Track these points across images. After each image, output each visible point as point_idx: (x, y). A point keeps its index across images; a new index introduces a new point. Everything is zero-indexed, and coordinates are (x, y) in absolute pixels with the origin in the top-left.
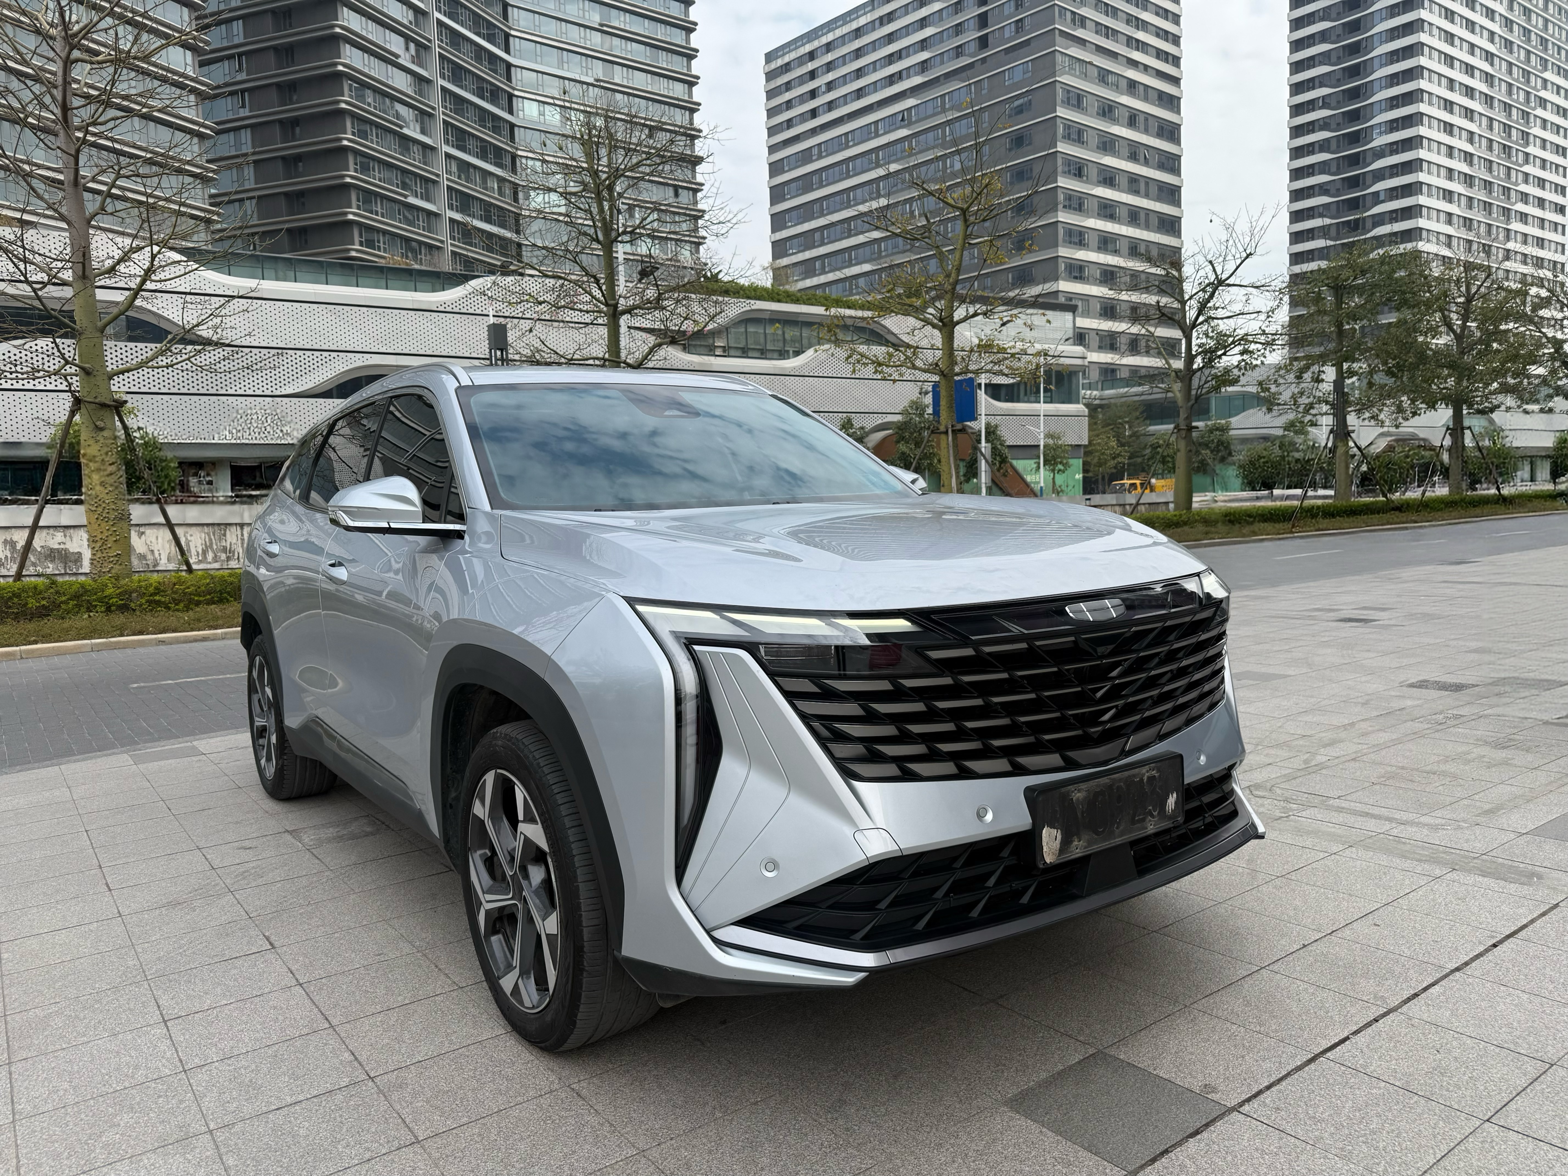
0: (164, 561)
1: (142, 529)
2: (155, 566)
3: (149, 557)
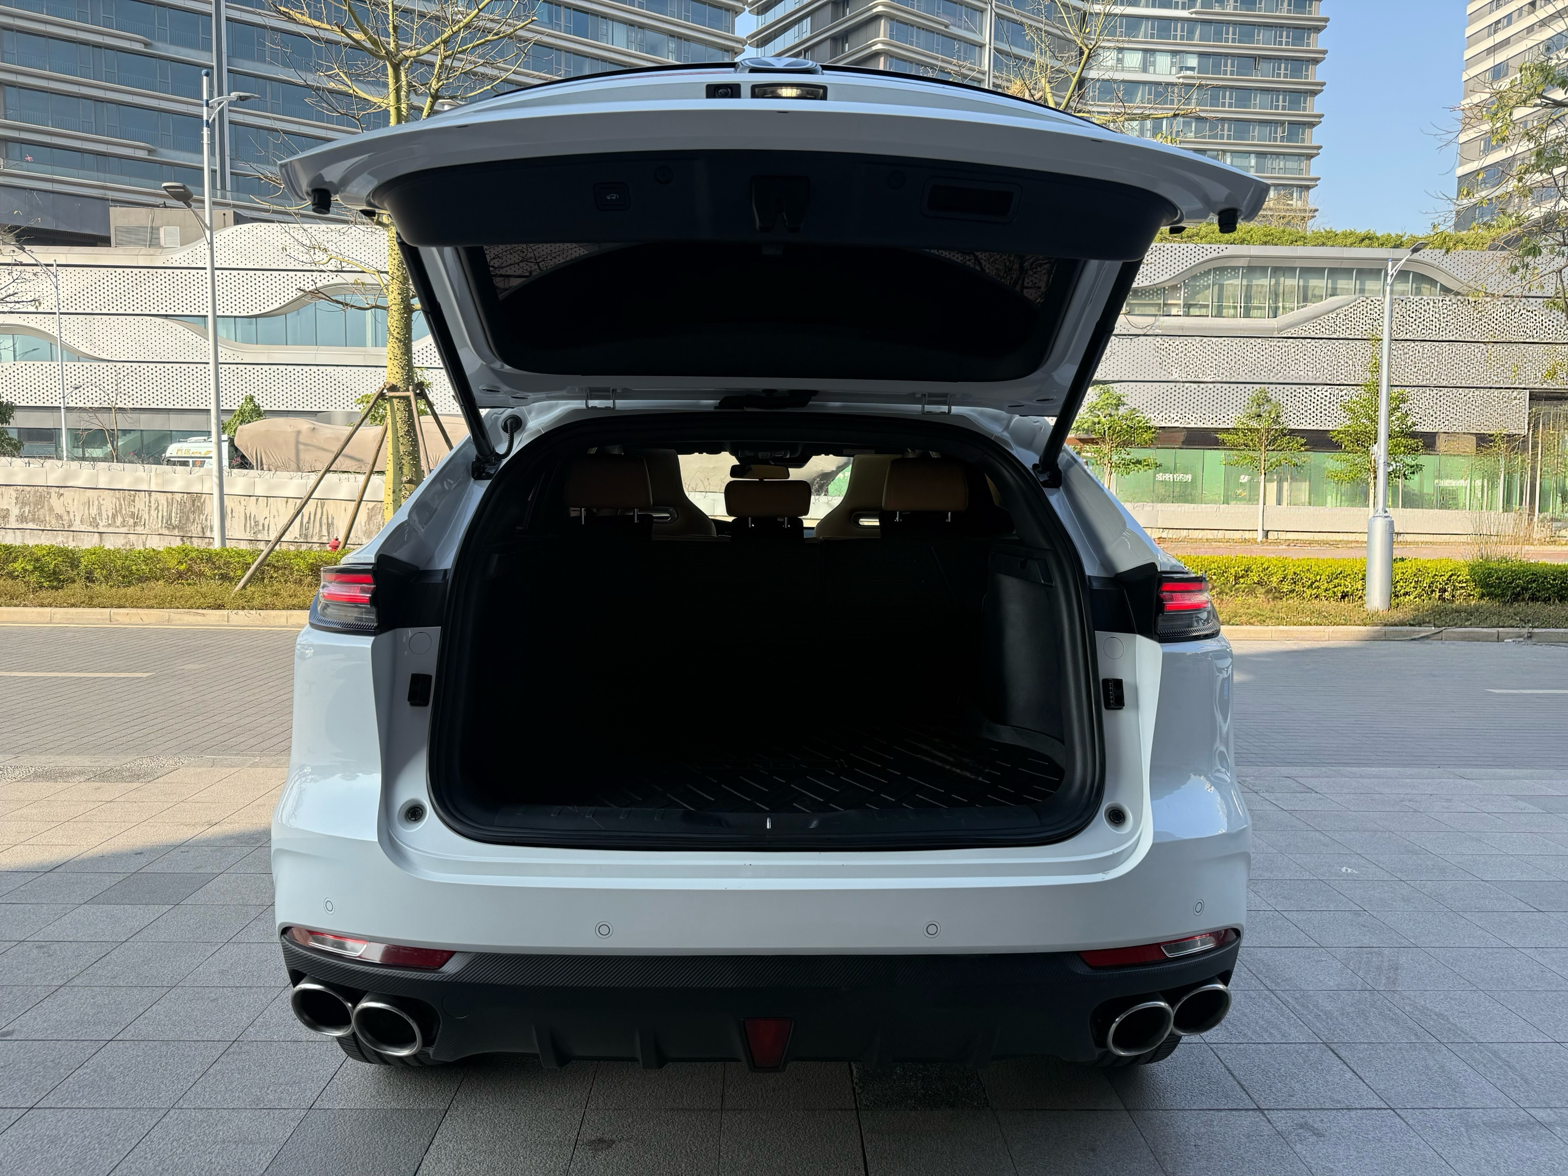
0: (78, 522)
1: (62, 491)
2: (69, 526)
3: (65, 517)
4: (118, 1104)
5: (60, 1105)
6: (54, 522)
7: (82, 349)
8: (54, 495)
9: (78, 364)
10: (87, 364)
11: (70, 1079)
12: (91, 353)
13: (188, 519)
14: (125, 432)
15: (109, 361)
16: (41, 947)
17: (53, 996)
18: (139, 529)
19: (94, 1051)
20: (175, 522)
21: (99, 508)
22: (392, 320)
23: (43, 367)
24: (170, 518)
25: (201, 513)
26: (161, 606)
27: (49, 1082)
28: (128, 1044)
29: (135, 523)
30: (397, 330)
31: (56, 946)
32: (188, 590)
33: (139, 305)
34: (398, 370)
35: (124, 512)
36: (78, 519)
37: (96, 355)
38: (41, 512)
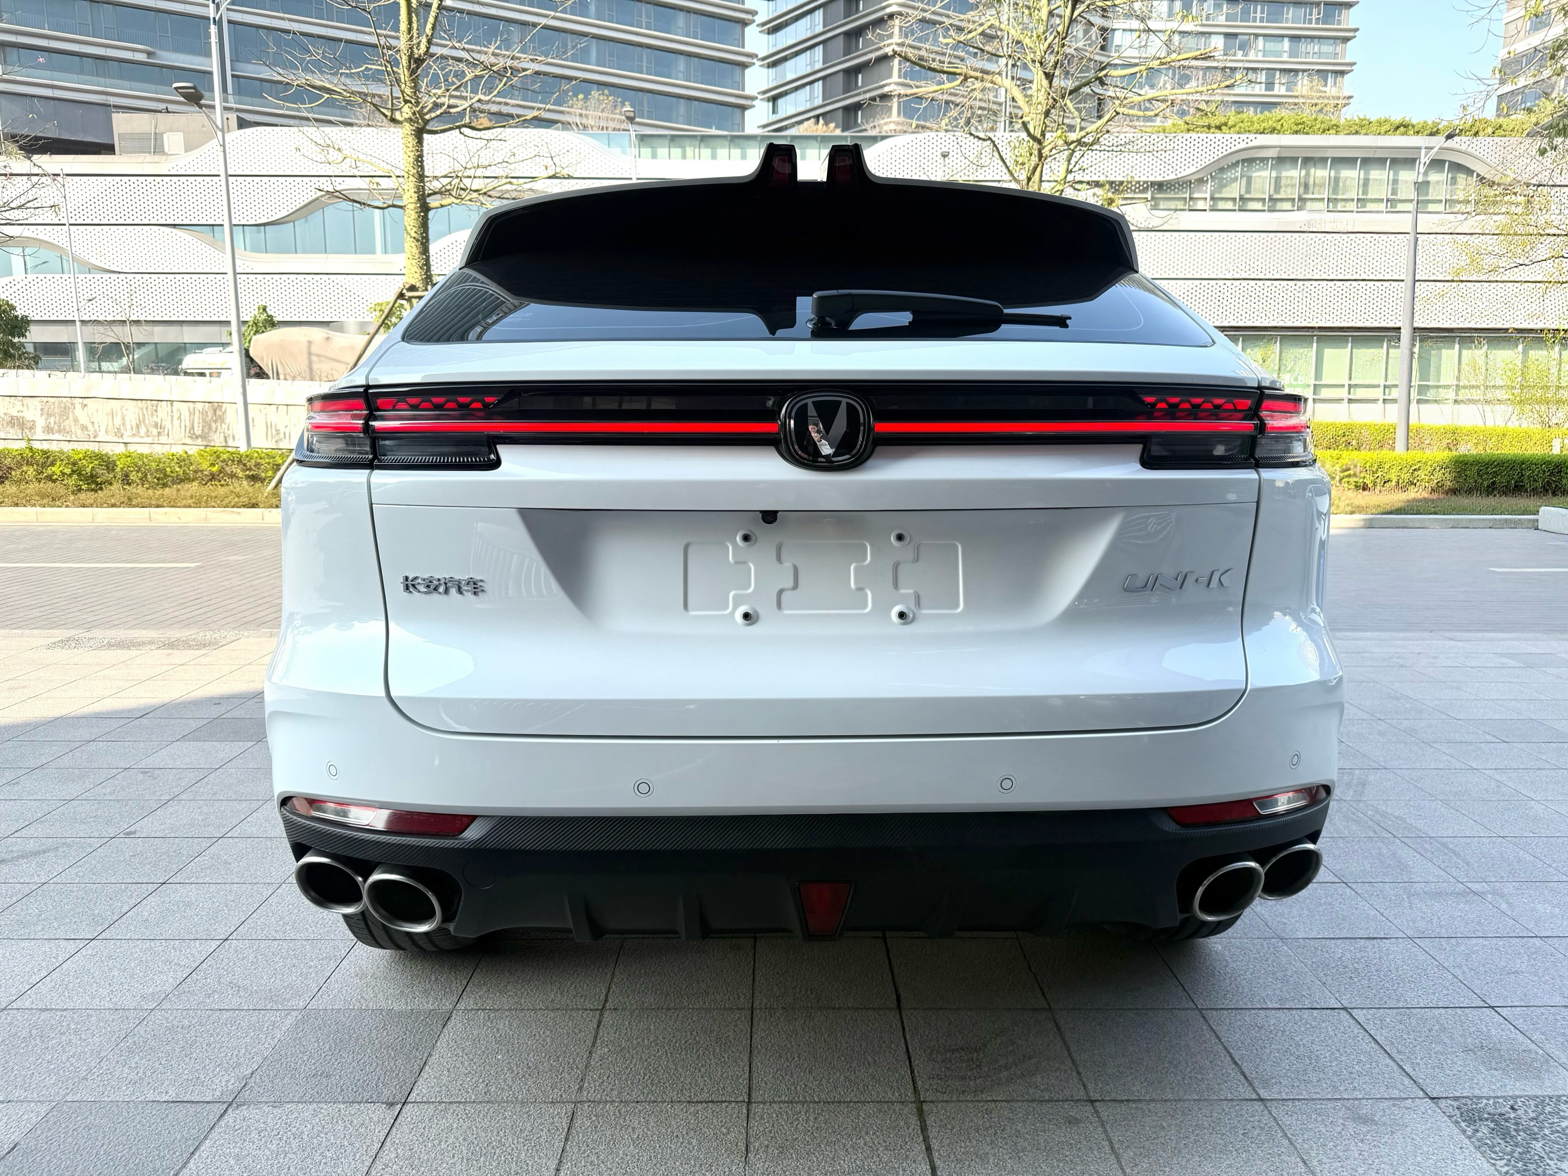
4: (236, 880)
5: (187, 881)
6: (79, 432)
7: (93, 261)
8: (78, 407)
9: (90, 276)
10: (98, 276)
11: (192, 863)
12: (102, 265)
13: (210, 428)
14: (140, 345)
15: (119, 273)
16: (146, 772)
17: (164, 807)
18: (163, 439)
19: (208, 845)
20: (198, 431)
21: (123, 419)
22: (409, 219)
23: (55, 280)
24: (193, 427)
25: (223, 421)
26: (198, 505)
27: (175, 866)
28: (237, 840)
29: (159, 433)
30: (415, 229)
31: (158, 771)
32: (222, 491)
33: (146, 215)
34: (417, 270)
35: (147, 422)
36: (103, 429)
37: (107, 267)
38: (67, 422)
